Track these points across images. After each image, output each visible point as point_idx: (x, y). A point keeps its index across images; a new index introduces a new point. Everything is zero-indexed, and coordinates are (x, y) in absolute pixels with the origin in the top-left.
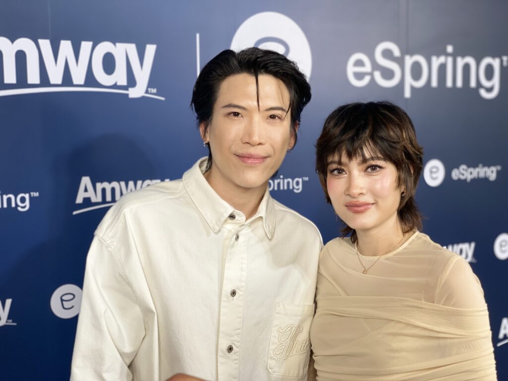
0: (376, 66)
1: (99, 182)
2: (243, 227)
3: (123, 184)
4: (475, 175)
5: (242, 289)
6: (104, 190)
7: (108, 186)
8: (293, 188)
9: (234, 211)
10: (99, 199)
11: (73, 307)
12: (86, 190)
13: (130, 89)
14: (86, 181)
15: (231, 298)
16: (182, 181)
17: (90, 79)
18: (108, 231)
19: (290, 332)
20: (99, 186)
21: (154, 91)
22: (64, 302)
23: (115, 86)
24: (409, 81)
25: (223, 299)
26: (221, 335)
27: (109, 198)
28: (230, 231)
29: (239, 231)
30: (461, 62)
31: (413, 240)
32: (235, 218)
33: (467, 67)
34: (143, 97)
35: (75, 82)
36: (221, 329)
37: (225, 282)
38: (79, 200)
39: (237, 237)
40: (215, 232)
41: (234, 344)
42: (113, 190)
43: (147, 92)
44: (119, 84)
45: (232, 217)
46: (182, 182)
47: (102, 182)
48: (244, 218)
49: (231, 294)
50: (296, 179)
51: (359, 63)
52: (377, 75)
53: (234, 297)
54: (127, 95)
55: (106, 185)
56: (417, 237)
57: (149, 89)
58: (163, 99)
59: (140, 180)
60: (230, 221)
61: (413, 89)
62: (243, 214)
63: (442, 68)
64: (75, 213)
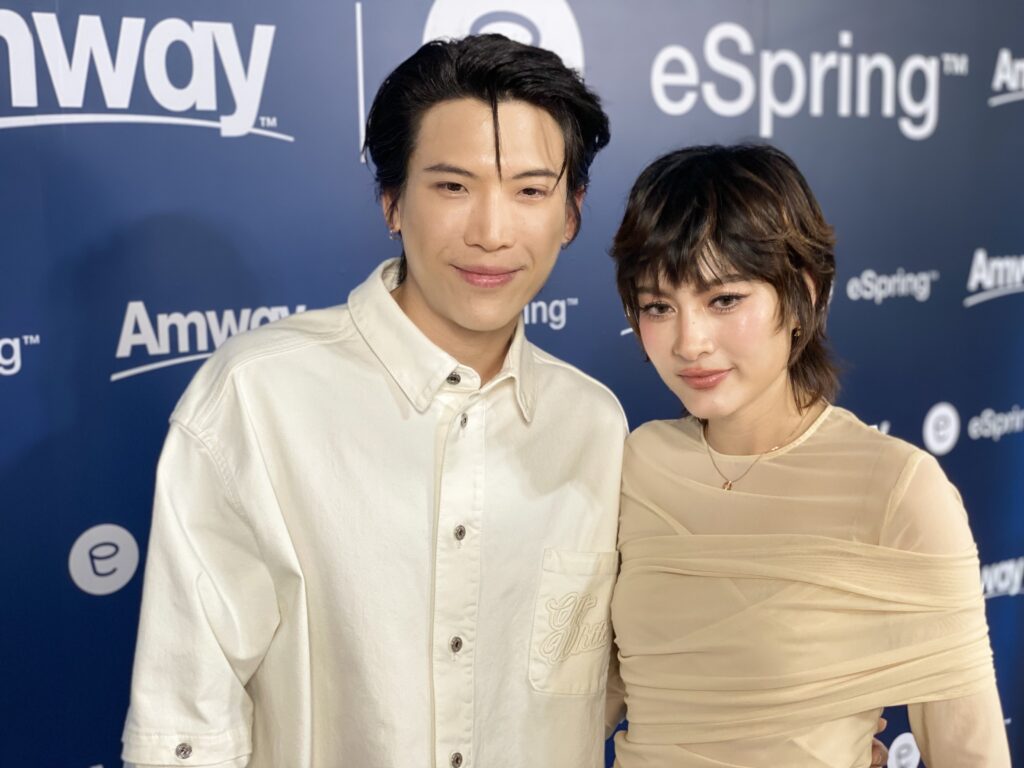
0: (707, 73)
1: (162, 312)
2: (476, 399)
3: (212, 315)
4: (890, 290)
5: (476, 524)
6: (173, 330)
7: (181, 321)
8: (549, 320)
9: (458, 367)
10: (165, 349)
11: (114, 571)
12: (137, 330)
13: (224, 119)
14: (136, 310)
15: (456, 542)
16: (347, 308)
17: (141, 99)
18: (199, 415)
19: (572, 606)
20: (164, 321)
21: (272, 122)
22: (97, 562)
23: (192, 112)
24: (769, 103)
25: (441, 544)
26: (438, 617)
27: (184, 346)
28: (448, 407)
29: (468, 408)
30: (866, 65)
31: (826, 421)
32: (459, 381)
33: (877, 76)
34: (250, 136)
35: (110, 104)
36: (439, 605)
37: (443, 511)
38: (123, 350)
39: (465, 421)
40: (421, 410)
41: (464, 635)
42: (192, 328)
43: (257, 124)
44: (199, 107)
45: (454, 379)
46: (346, 312)
47: (169, 312)
48: (477, 380)
49: (456, 535)
50: (555, 303)
51: (675, 67)
52: (709, 90)
53: (462, 541)
54: (217, 131)
55: (177, 318)
56: (832, 415)
57: (263, 119)
58: (290, 139)
59: (246, 307)
60: (448, 387)
61: (777, 119)
62: (477, 374)
63: (832, 76)
64: (115, 377)
